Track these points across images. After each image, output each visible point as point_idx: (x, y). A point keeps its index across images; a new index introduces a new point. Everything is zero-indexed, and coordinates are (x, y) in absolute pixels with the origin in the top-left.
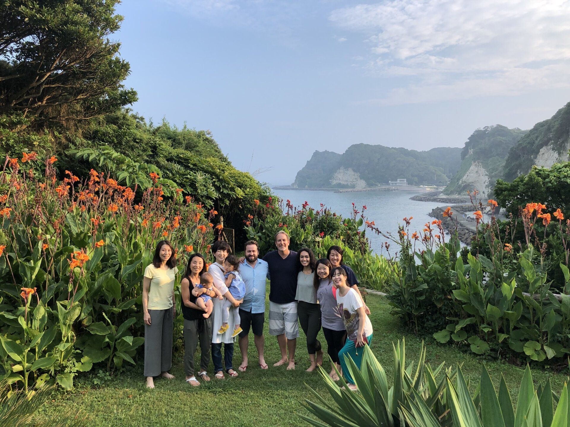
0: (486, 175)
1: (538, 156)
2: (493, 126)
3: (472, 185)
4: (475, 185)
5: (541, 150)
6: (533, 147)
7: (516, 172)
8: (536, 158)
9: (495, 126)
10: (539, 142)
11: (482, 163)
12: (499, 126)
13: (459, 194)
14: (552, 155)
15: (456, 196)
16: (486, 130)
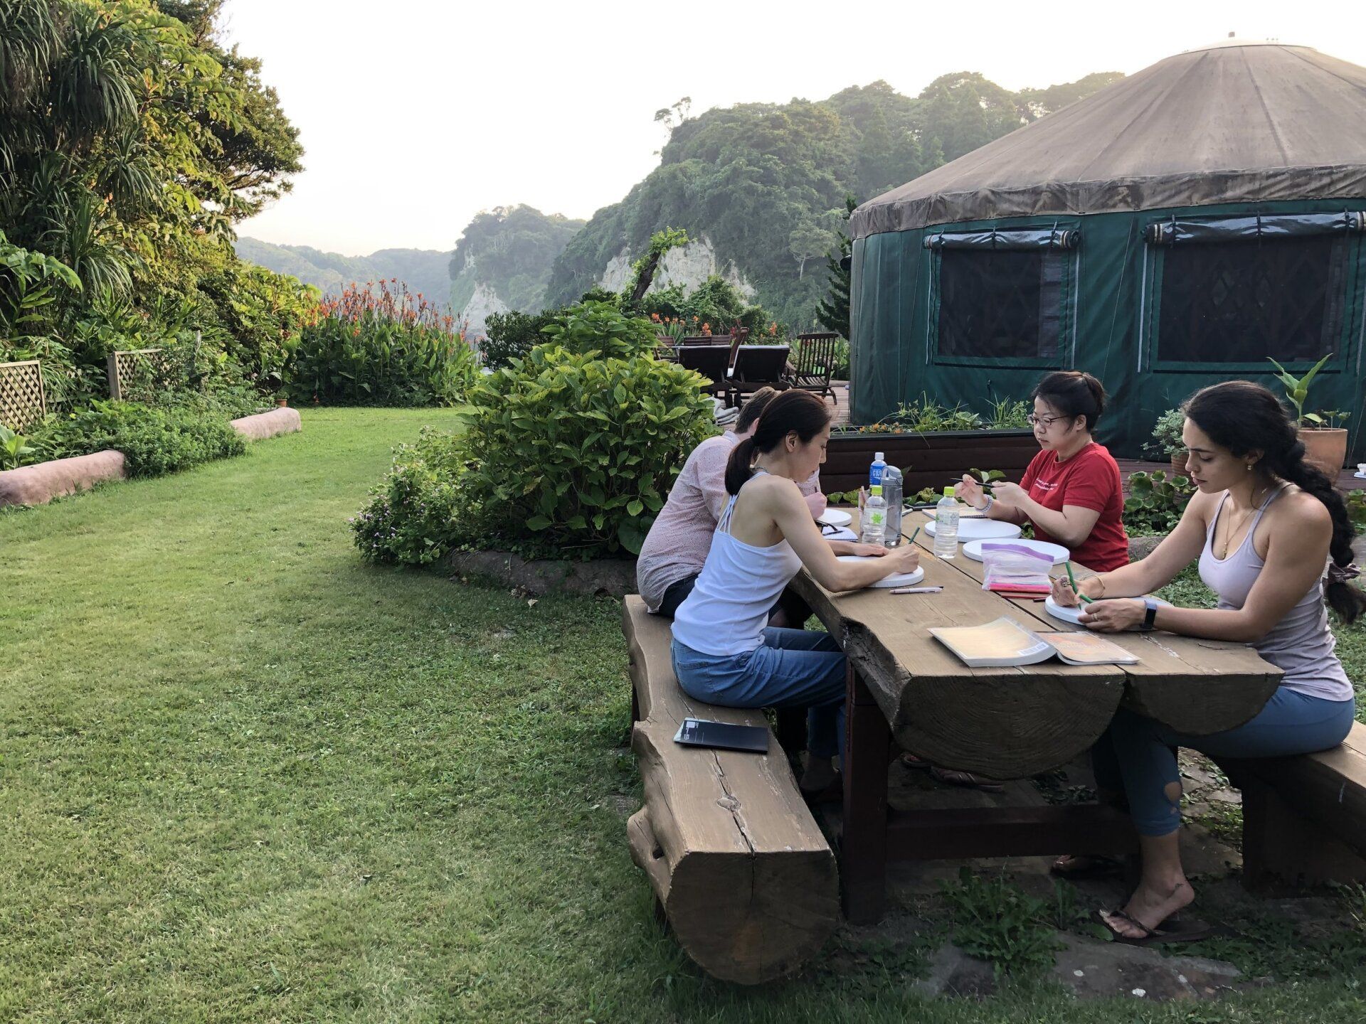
1: (605, 274)
2: (511, 207)
5: (609, 264)
6: (596, 258)
8: (601, 276)
9: (516, 208)
10: (605, 248)
11: (495, 286)
14: (627, 274)
16: (499, 216)
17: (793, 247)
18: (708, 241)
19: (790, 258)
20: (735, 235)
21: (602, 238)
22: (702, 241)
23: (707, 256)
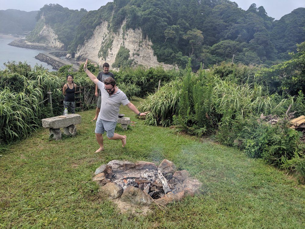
0: (54, 33)
1: (95, 30)
2: (54, 4)
3: (45, 38)
4: (47, 38)
5: (96, 27)
6: (93, 25)
7: (84, 37)
8: (94, 31)
9: (56, 4)
10: (96, 22)
11: (50, 25)
12: (57, 4)
13: (38, 43)
14: (102, 31)
15: (37, 44)
16: (51, 6)
17: (166, 34)
18: (141, 29)
19: (164, 37)
20: (149, 29)
21: (95, 20)
22: (139, 29)
23: (140, 33)
